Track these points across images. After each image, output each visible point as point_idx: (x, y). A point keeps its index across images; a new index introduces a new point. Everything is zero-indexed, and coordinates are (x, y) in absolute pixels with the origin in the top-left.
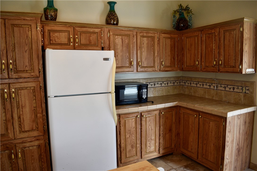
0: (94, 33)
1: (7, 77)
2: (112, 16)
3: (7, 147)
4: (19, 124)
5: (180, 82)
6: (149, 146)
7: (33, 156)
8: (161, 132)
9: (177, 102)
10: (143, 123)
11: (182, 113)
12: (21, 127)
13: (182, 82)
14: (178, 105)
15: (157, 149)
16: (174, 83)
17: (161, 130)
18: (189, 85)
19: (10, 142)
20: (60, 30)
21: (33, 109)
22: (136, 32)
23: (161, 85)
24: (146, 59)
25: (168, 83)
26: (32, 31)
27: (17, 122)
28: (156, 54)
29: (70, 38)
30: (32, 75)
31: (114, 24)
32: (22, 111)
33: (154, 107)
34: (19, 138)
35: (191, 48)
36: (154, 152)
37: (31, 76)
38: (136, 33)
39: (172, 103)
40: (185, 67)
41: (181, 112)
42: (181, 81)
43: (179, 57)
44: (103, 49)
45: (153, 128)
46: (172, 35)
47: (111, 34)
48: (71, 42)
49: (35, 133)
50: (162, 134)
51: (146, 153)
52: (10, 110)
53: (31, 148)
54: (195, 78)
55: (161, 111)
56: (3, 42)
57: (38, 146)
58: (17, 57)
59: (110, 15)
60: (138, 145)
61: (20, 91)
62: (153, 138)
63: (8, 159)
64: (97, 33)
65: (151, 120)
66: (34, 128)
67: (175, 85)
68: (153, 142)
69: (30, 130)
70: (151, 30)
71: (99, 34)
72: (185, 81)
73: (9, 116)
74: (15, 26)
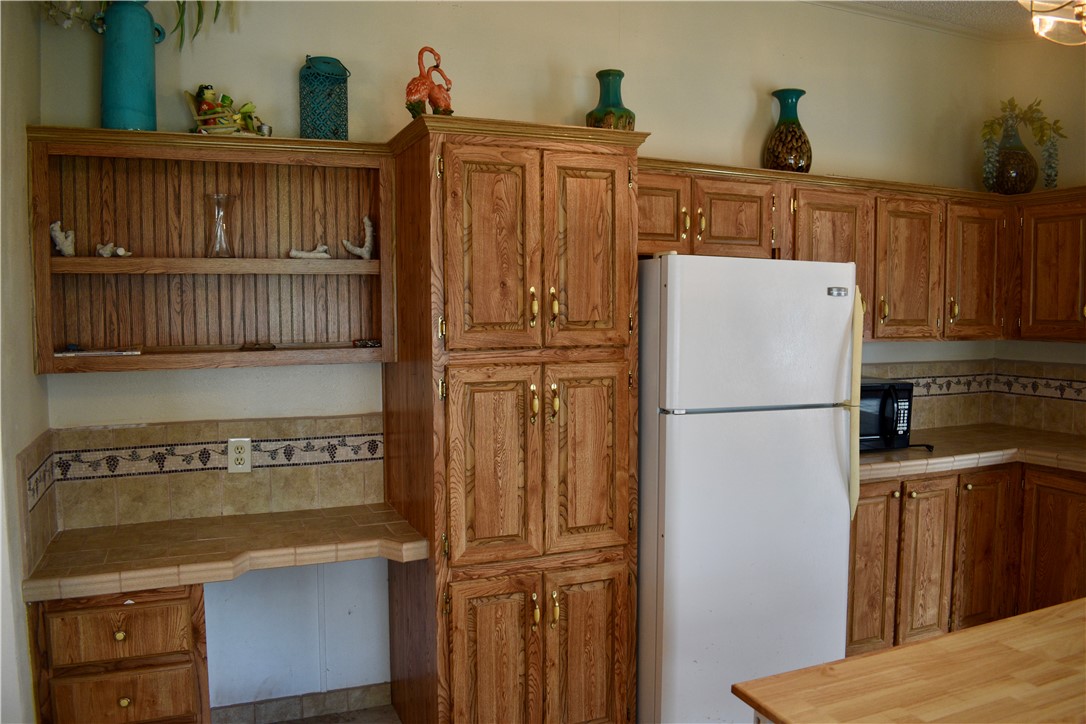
0: (751, 199)
1: (539, 342)
2: (794, 141)
3: (520, 582)
4: (561, 505)
5: (988, 382)
6: (921, 605)
7: (591, 617)
8: (961, 558)
9: (1014, 451)
10: (909, 519)
11: (1031, 489)
12: (564, 514)
13: (997, 381)
14: (1018, 460)
15: (946, 618)
16: (969, 384)
17: (961, 549)
18: (1029, 391)
19: (528, 563)
20: (652, 189)
21: (605, 452)
22: (876, 199)
23: (928, 390)
24: (903, 293)
25: (949, 384)
26: (617, 191)
27: (556, 495)
28: (934, 277)
29: (682, 216)
30: (610, 339)
31: (800, 169)
32: (574, 459)
33: (945, 465)
34: (555, 550)
35: (1057, 257)
36: (935, 627)
37: (605, 341)
38: (873, 202)
39: (1001, 453)
40: (1031, 323)
41: (1027, 487)
42: (993, 377)
43: (1004, 289)
44: (775, 254)
45: (936, 542)
46: (985, 210)
47: (802, 202)
48: (682, 229)
49: (604, 538)
50: (964, 562)
51: (912, 629)
52: (540, 453)
53: (586, 588)
54: (1055, 366)
55: (964, 480)
56: (534, 225)
57: (607, 582)
58: (570, 276)
59: (786, 137)
60: (890, 600)
61: (571, 391)
62: (936, 575)
63: (517, 624)
64: (761, 198)
65: (932, 510)
66: (603, 521)
67: (972, 390)
68: (934, 590)
69: (588, 527)
70: (921, 190)
71: (765, 203)
72: (1011, 379)
73: (534, 474)
74: (570, 172)
